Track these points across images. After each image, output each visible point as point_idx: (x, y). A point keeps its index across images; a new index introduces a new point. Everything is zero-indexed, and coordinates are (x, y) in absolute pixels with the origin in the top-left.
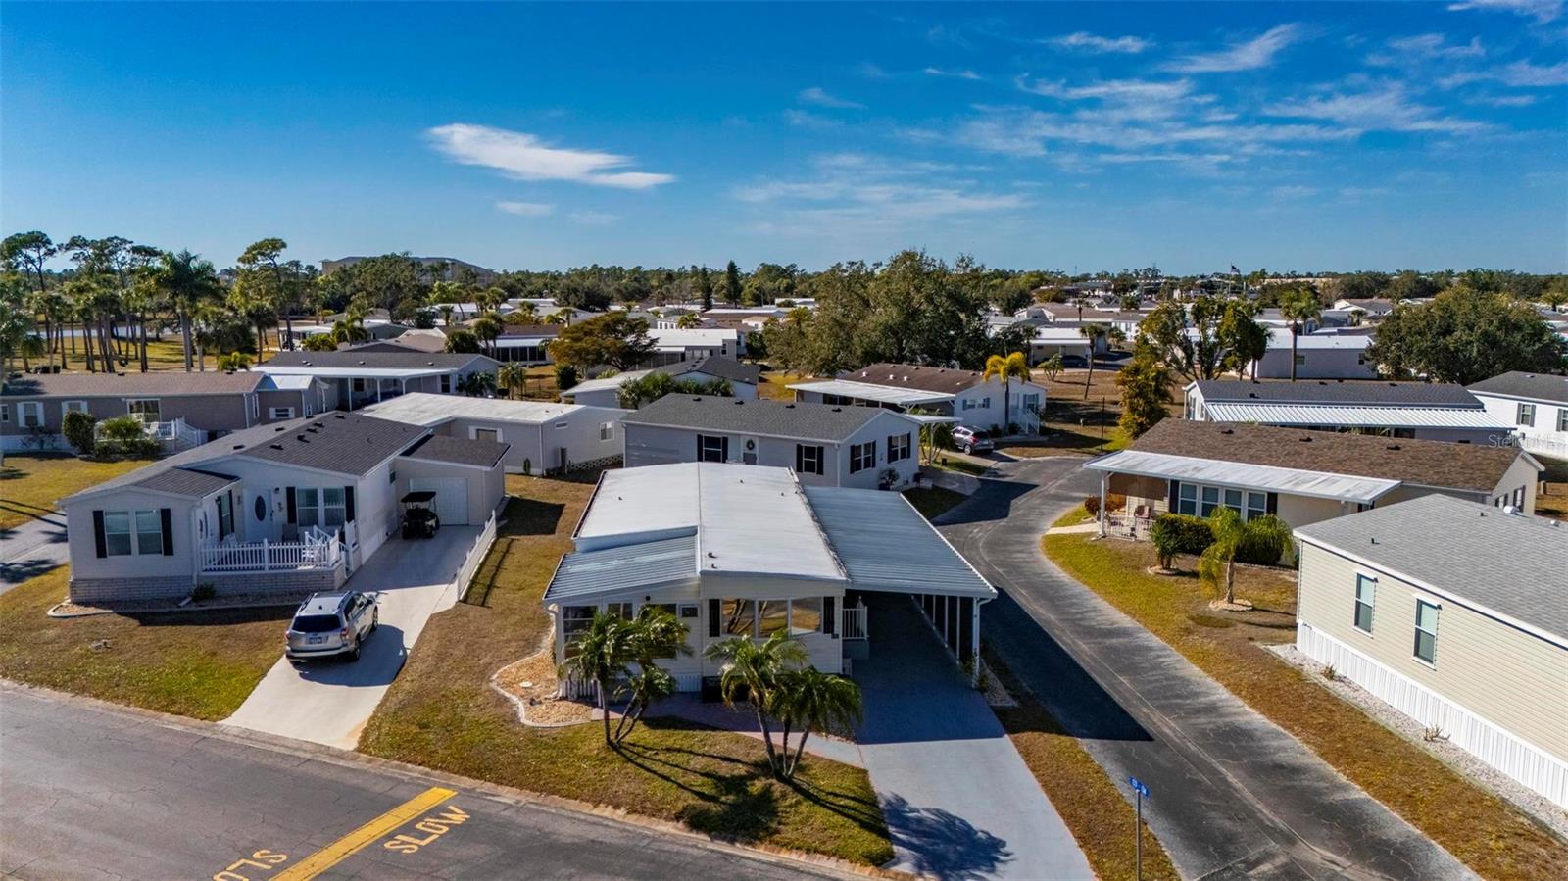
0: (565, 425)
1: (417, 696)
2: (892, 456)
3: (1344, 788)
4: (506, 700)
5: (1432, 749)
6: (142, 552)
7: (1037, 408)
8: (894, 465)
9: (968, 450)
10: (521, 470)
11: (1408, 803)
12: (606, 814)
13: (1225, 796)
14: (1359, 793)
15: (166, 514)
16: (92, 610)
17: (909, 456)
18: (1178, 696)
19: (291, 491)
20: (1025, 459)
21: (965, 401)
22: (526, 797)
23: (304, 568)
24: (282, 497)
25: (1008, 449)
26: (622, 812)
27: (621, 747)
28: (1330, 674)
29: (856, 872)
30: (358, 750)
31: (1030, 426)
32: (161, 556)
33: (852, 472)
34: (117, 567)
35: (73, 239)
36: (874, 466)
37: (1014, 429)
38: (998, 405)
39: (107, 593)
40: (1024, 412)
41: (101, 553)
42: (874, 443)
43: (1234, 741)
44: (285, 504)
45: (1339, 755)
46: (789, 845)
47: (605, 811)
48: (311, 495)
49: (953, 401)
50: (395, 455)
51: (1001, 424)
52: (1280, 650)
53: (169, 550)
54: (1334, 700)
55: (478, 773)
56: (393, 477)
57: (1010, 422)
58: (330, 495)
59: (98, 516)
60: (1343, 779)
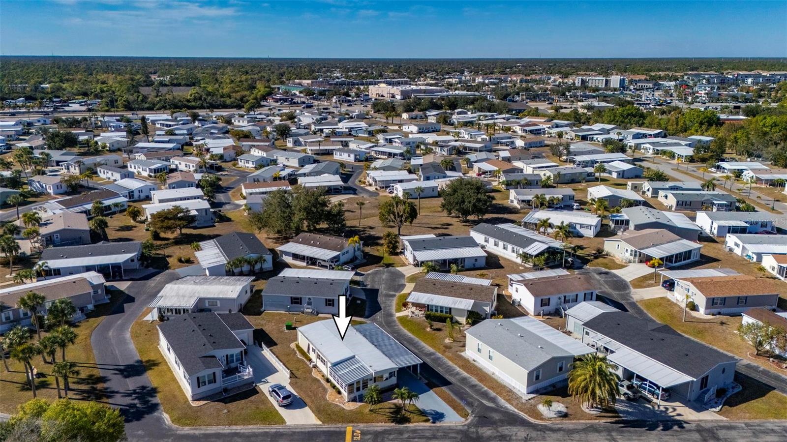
0: (240, 296)
1: (317, 407)
3: (483, 388)
4: (337, 405)
5: (493, 376)
6: (209, 384)
11: (492, 388)
12: (381, 424)
13: (467, 393)
14: (486, 388)
15: (214, 373)
18: (451, 371)
20: (366, 273)
21: (343, 253)
22: (365, 425)
23: (246, 378)
24: (225, 358)
25: (359, 269)
27: (371, 410)
28: (474, 360)
29: (427, 424)
30: (322, 423)
31: (360, 256)
32: (213, 383)
34: (203, 389)
37: (356, 258)
38: (351, 252)
39: (201, 396)
40: (357, 251)
41: (199, 387)
43: (464, 380)
45: (481, 380)
46: (414, 422)
48: (232, 355)
50: (231, 331)
51: (353, 257)
52: (462, 354)
54: (476, 367)
57: (355, 256)
59: (198, 378)
60: (483, 386)
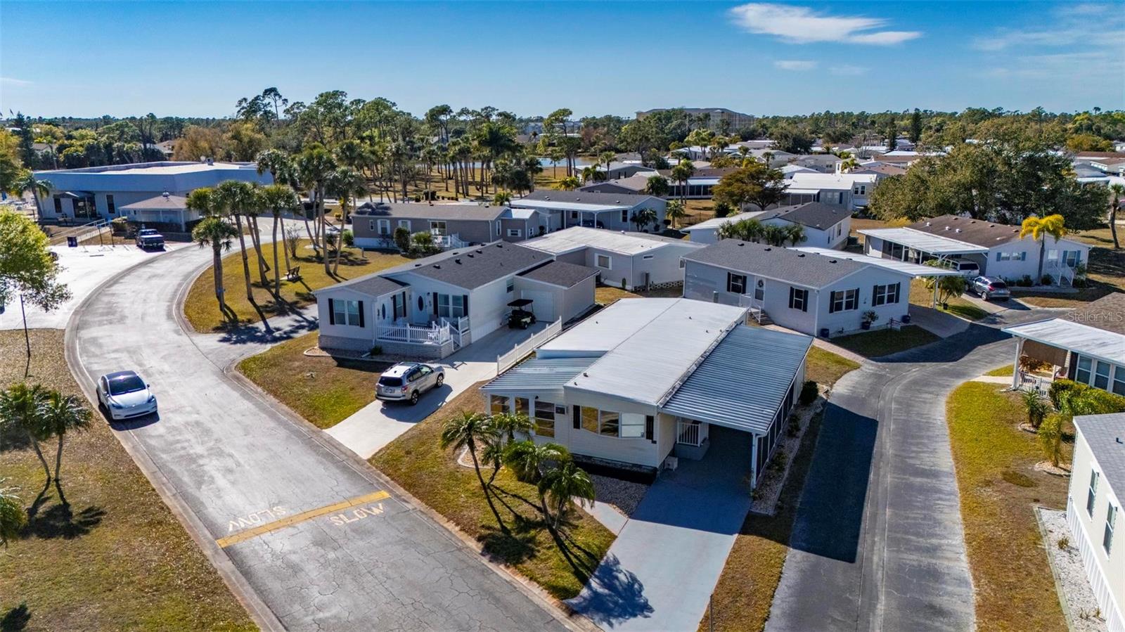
0: (651, 257)
1: (423, 432)
2: (877, 301)
6: (350, 324)
7: (1077, 263)
8: (878, 310)
9: (984, 296)
10: (621, 286)
12: (450, 528)
15: (361, 304)
16: (325, 353)
17: (897, 301)
18: (918, 534)
19: (435, 295)
20: (1039, 308)
21: (999, 254)
22: (420, 507)
23: (428, 343)
24: (431, 298)
25: (1028, 298)
26: (457, 528)
27: (489, 488)
28: (1063, 544)
29: (546, 600)
30: (369, 460)
31: (1063, 279)
32: (358, 327)
33: (831, 311)
34: (339, 331)
35: (462, 109)
36: (856, 307)
37: (1047, 280)
38: (1033, 259)
39: (335, 345)
40: (1063, 266)
41: (332, 322)
42: (858, 291)
43: (919, 578)
44: (432, 303)
45: (992, 610)
46: (522, 573)
47: (451, 526)
48: (446, 298)
49: (986, 254)
50: (513, 274)
51: (1034, 275)
53: (362, 325)
54: (1043, 566)
55: (408, 486)
56: (510, 289)
57: (1043, 273)
58: (456, 299)
59: (331, 301)
